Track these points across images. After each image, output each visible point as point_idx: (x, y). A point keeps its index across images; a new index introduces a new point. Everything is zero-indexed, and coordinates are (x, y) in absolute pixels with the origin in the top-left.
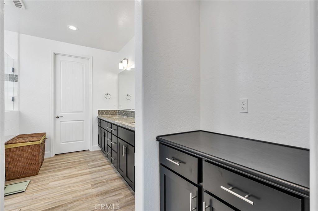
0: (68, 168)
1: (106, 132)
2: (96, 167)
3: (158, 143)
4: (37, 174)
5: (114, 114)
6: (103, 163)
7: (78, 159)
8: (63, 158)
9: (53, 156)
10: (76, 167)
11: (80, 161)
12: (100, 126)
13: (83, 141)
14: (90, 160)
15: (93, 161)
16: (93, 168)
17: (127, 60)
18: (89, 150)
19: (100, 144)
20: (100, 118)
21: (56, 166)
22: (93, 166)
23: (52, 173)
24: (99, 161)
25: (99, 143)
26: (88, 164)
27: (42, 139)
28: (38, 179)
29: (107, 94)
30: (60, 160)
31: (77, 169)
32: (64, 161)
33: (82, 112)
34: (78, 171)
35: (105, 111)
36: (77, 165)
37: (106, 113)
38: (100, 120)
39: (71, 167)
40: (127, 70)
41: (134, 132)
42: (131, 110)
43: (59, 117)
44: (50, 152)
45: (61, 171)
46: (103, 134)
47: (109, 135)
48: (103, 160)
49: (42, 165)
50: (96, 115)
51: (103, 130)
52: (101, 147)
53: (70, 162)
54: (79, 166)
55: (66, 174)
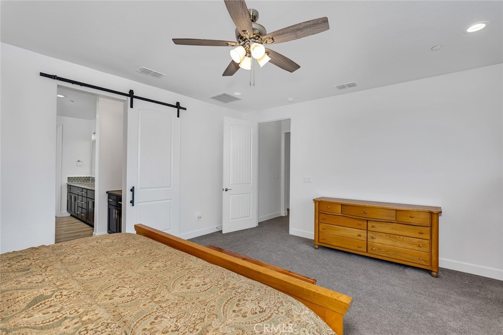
1: (77, 196)
3: (107, 194)
5: (86, 181)
12: (69, 192)
19: (69, 209)
20: (70, 184)
29: (79, 161)
37: (76, 179)
38: (69, 187)
41: (94, 191)
46: (73, 199)
47: (80, 197)
50: (66, 181)
51: (73, 195)
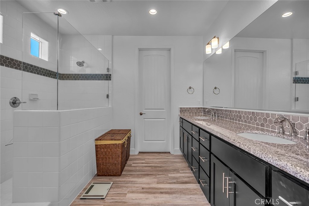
0: (148, 175)
1: (190, 137)
2: (178, 183)
4: (120, 175)
5: (199, 113)
6: (186, 177)
7: (158, 164)
8: (145, 159)
9: (137, 154)
10: (155, 175)
11: (160, 167)
12: (182, 127)
13: (164, 142)
14: (171, 168)
15: (175, 170)
16: (174, 183)
17: (218, 38)
18: (170, 152)
20: (182, 117)
21: (137, 168)
22: (175, 181)
23: (133, 178)
24: (181, 173)
25: (181, 147)
26: (169, 175)
27: (126, 138)
28: (120, 182)
29: (190, 88)
30: (142, 160)
31: (156, 180)
32: (146, 163)
33: (163, 109)
34: (158, 183)
35: (187, 108)
36: (157, 173)
38: (182, 120)
39: (151, 174)
40: (217, 53)
42: (223, 107)
43: (142, 114)
44: (134, 149)
45: (140, 178)
46: (186, 138)
47: (196, 143)
48: (186, 171)
49: (126, 163)
50: (178, 113)
51: (186, 134)
52: (183, 152)
53: (150, 165)
54: (159, 175)
55: (144, 183)
